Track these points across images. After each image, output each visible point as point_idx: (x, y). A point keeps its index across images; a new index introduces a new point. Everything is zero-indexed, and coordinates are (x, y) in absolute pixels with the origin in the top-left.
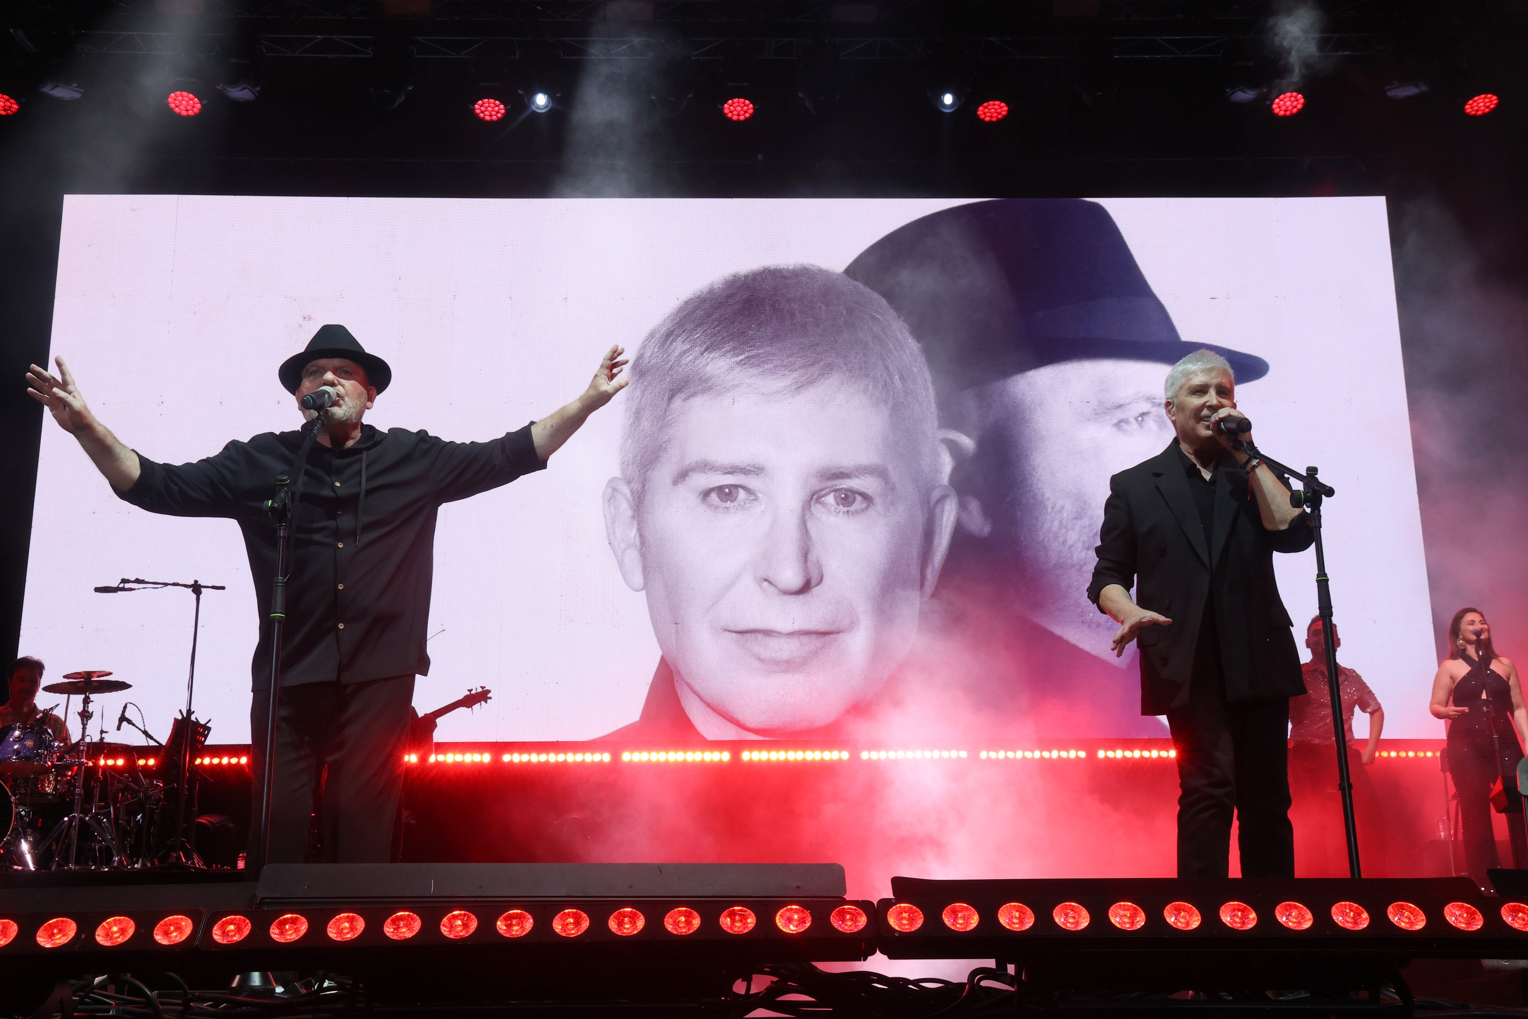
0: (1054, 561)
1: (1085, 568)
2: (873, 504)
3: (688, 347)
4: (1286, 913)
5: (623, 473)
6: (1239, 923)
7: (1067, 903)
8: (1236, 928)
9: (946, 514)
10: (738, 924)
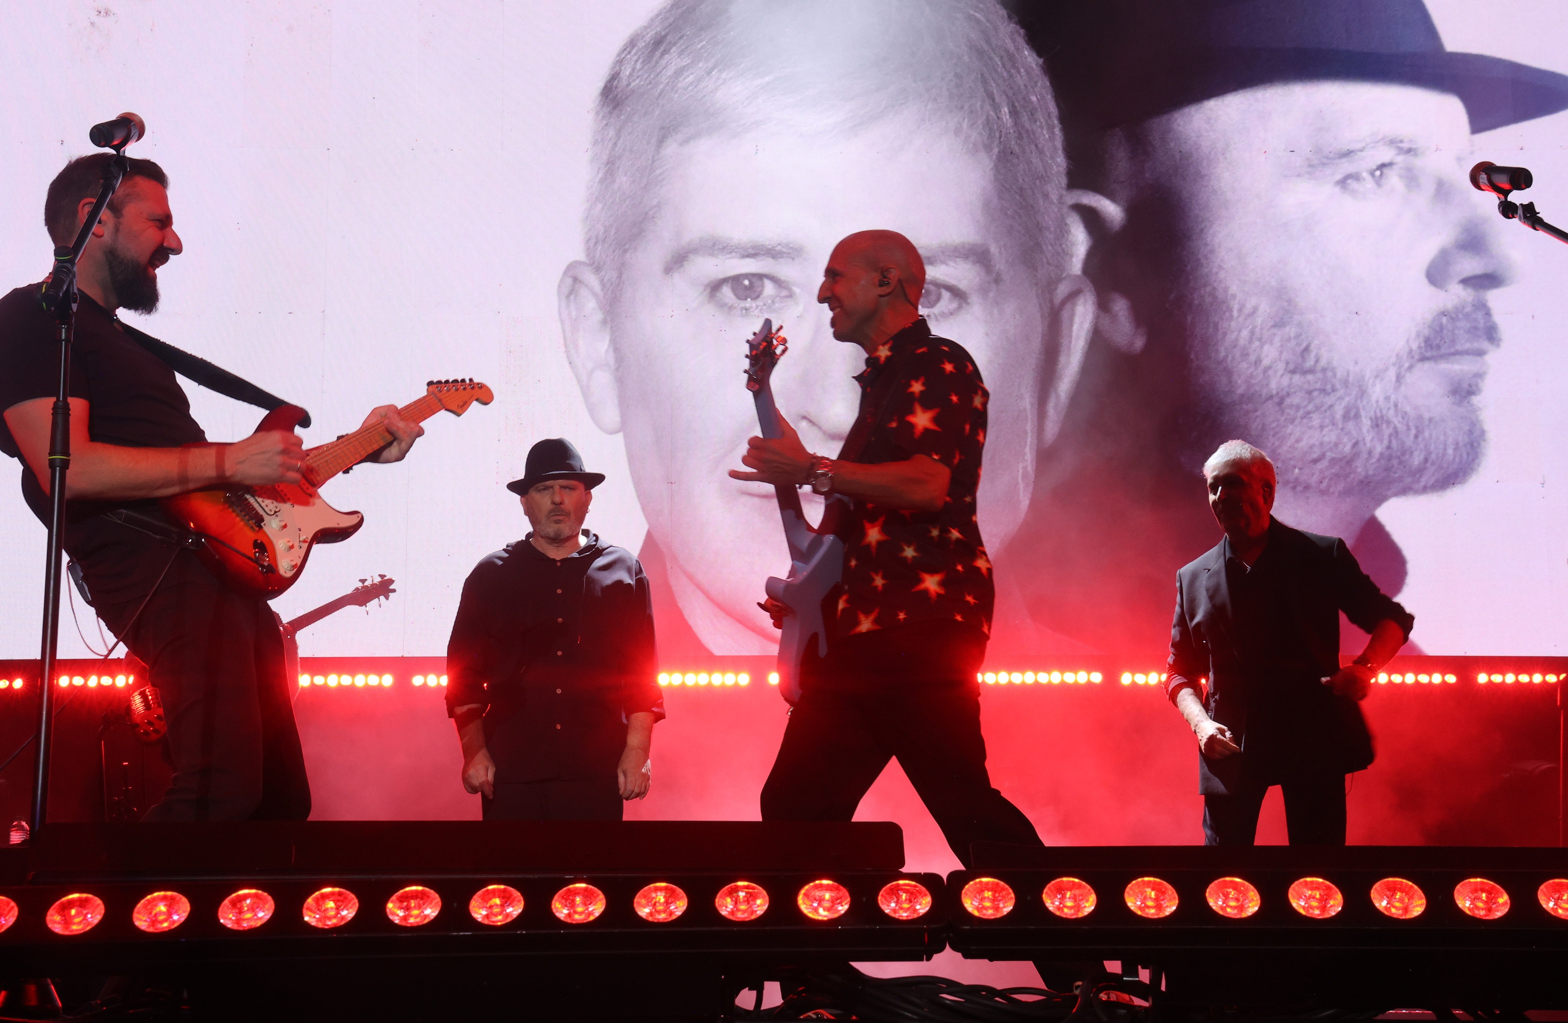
0: (1240, 391)
1: (1288, 401)
2: (968, 304)
3: (688, 61)
4: (1553, 895)
5: (588, 255)
6: (1483, 909)
7: (1228, 879)
8: (1478, 917)
9: (1077, 320)
10: (743, 907)
